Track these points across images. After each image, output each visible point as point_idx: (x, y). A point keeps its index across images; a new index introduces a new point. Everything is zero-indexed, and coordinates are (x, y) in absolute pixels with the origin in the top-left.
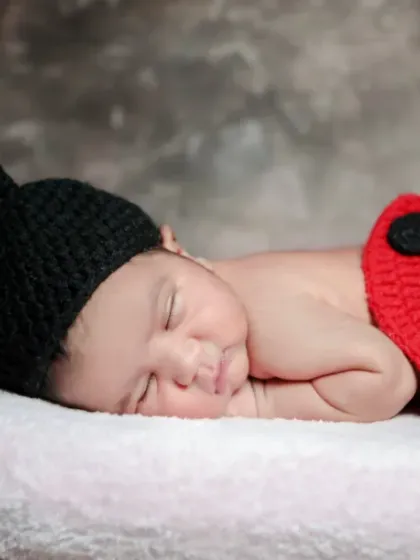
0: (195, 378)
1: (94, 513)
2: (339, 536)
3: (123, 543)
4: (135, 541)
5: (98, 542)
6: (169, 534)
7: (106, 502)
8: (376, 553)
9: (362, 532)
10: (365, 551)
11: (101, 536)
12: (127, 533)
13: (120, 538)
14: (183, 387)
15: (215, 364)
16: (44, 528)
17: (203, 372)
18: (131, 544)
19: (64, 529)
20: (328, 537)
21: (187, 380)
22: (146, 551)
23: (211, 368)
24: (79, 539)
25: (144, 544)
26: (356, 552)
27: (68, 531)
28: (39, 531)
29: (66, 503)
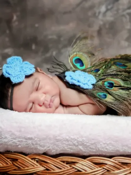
0: (43, 104)
1: (18, 134)
2: (78, 139)
3: (25, 142)
4: (28, 141)
5: (19, 141)
6: (36, 139)
7: (20, 131)
8: (88, 144)
9: (84, 139)
10: (85, 144)
11: (20, 140)
12: (26, 139)
13: (24, 140)
14: (41, 106)
15: (49, 100)
16: (6, 138)
17: (46, 102)
18: (27, 142)
19: (10, 138)
20: (76, 140)
21: (42, 104)
22: (31, 143)
23: (48, 101)
24: (14, 141)
25: (30, 142)
26: (83, 144)
27: (11, 139)
28: (4, 138)
29: (11, 131)
